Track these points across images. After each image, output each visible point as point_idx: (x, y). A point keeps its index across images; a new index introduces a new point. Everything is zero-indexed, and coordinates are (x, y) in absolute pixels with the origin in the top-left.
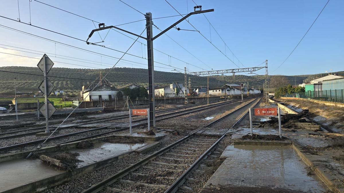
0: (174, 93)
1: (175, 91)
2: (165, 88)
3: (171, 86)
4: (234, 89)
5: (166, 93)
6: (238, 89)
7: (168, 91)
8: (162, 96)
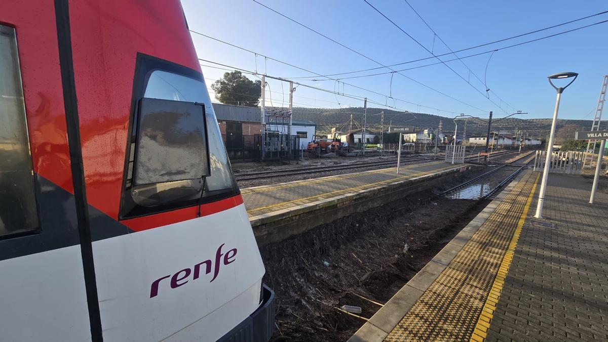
0: (428, 139)
1: (429, 137)
2: (417, 133)
3: (426, 132)
4: (504, 138)
5: (419, 138)
6: (509, 138)
7: (421, 137)
8: (413, 141)
